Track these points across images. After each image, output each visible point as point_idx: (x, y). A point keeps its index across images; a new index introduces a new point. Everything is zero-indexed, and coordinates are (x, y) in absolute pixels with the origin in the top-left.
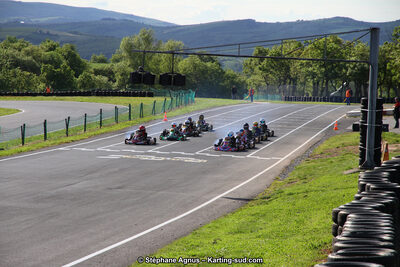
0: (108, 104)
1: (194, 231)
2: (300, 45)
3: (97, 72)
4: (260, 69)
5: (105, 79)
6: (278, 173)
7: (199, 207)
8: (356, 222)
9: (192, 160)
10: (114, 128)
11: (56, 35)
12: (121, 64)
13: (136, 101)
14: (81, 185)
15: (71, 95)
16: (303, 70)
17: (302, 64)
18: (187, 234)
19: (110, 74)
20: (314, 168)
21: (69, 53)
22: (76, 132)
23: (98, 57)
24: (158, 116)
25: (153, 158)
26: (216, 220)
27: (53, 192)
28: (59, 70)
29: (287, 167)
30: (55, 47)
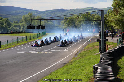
0: (20, 36)
1: (50, 74)
2: (78, 16)
3: (15, 26)
4: (66, 24)
5: (18, 28)
6: (74, 55)
7: (50, 67)
8: (101, 69)
9: (47, 52)
10: (22, 43)
11: (2, 15)
12: (23, 23)
13: (28, 35)
14: (13, 61)
15: (8, 33)
16: (80, 24)
17: (79, 22)
18: (48, 75)
19: (19, 27)
20: (85, 53)
21: (6, 20)
22: (10, 45)
23: (15, 22)
24: (35, 39)
25: (35, 52)
26: (56, 71)
27: (5, 64)
28: (3, 26)
29: (76, 53)
30: (2, 19)
